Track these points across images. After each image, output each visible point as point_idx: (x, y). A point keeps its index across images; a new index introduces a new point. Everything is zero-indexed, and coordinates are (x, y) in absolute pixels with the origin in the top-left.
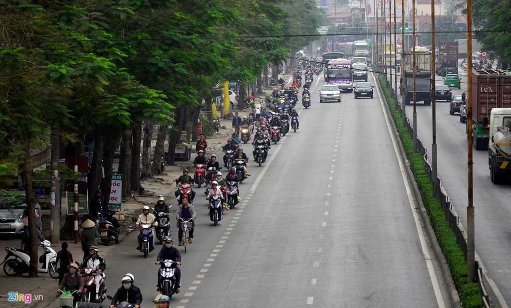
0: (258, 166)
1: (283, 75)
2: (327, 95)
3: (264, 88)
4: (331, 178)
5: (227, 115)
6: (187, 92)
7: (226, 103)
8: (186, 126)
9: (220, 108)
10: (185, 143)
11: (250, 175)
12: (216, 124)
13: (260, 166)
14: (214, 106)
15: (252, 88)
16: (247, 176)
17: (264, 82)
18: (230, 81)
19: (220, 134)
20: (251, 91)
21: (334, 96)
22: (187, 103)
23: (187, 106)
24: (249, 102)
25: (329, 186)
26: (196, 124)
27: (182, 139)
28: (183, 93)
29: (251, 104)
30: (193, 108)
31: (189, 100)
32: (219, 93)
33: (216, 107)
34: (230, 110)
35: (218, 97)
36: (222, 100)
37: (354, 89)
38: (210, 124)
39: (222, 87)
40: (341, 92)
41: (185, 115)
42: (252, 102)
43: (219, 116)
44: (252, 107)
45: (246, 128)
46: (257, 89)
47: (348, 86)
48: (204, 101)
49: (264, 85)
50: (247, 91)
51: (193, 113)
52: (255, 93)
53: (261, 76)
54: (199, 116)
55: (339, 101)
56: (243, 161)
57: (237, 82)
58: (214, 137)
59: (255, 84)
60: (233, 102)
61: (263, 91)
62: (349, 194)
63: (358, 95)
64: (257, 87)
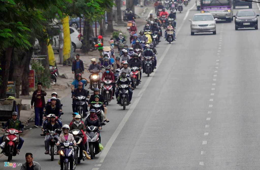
0: (122, 110)
1: (142, 6)
2: (200, 26)
3: (116, 24)
4: (204, 142)
5: (68, 59)
6: (15, 30)
7: (66, 44)
8: (14, 74)
9: (58, 51)
10: (12, 98)
11: (108, 121)
12: (53, 72)
13: (124, 109)
14: (50, 48)
15: (100, 24)
16: (105, 122)
17: (116, 18)
18: (70, 15)
19: (59, 85)
20: (98, 29)
21: (208, 27)
22: (16, 44)
23: (15, 49)
24: (97, 43)
25: (202, 153)
26: (27, 72)
27: (8, 91)
28: (10, 30)
29: (98, 47)
30: (23, 51)
31: (18, 41)
32: (57, 32)
33: (53, 50)
34: (71, 53)
35: (55, 37)
36: (61, 41)
37: (234, 18)
38: (45, 71)
39: (61, 23)
40: (217, 22)
41: (12, 60)
42: (100, 43)
43: (57, 62)
44: (99, 50)
45: (97, 73)
46: (106, 26)
47: (227, 14)
48: (37, 42)
49: (116, 19)
50: (94, 29)
51: (23, 58)
52: (104, 31)
53: (111, 9)
54: (31, 62)
55: (214, 33)
56: (100, 104)
57: (80, 17)
58: (50, 89)
59: (104, 19)
60: (75, 42)
61: (115, 28)
62: (228, 163)
63: (240, 26)
64: (106, 23)
